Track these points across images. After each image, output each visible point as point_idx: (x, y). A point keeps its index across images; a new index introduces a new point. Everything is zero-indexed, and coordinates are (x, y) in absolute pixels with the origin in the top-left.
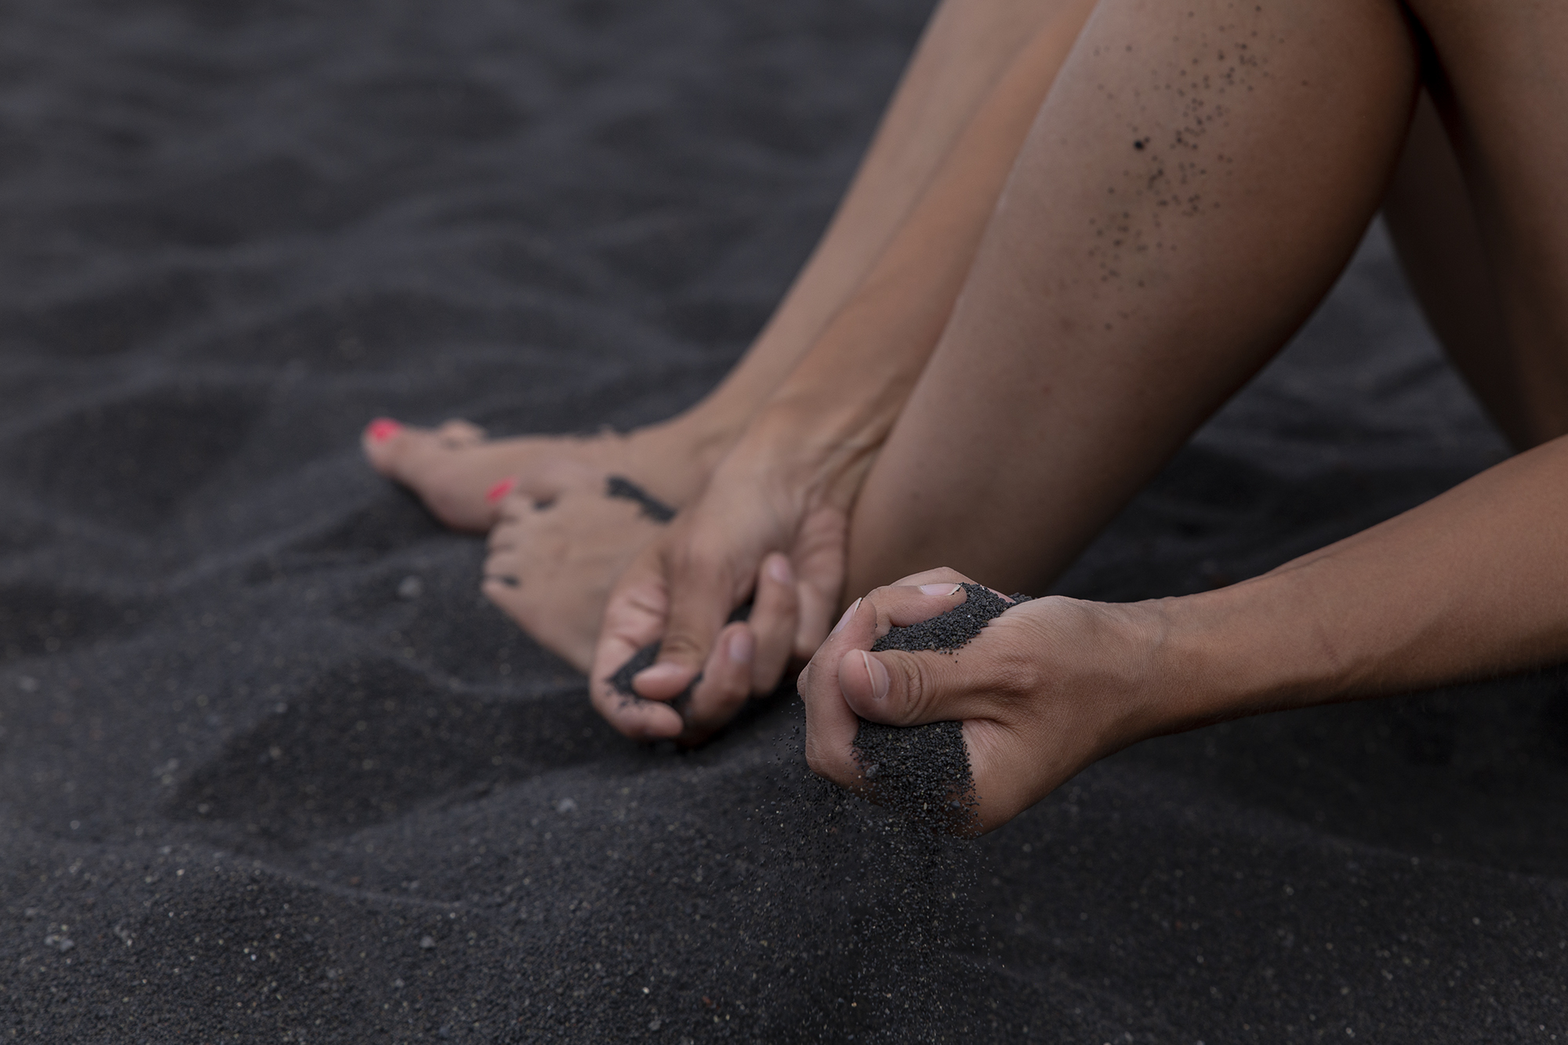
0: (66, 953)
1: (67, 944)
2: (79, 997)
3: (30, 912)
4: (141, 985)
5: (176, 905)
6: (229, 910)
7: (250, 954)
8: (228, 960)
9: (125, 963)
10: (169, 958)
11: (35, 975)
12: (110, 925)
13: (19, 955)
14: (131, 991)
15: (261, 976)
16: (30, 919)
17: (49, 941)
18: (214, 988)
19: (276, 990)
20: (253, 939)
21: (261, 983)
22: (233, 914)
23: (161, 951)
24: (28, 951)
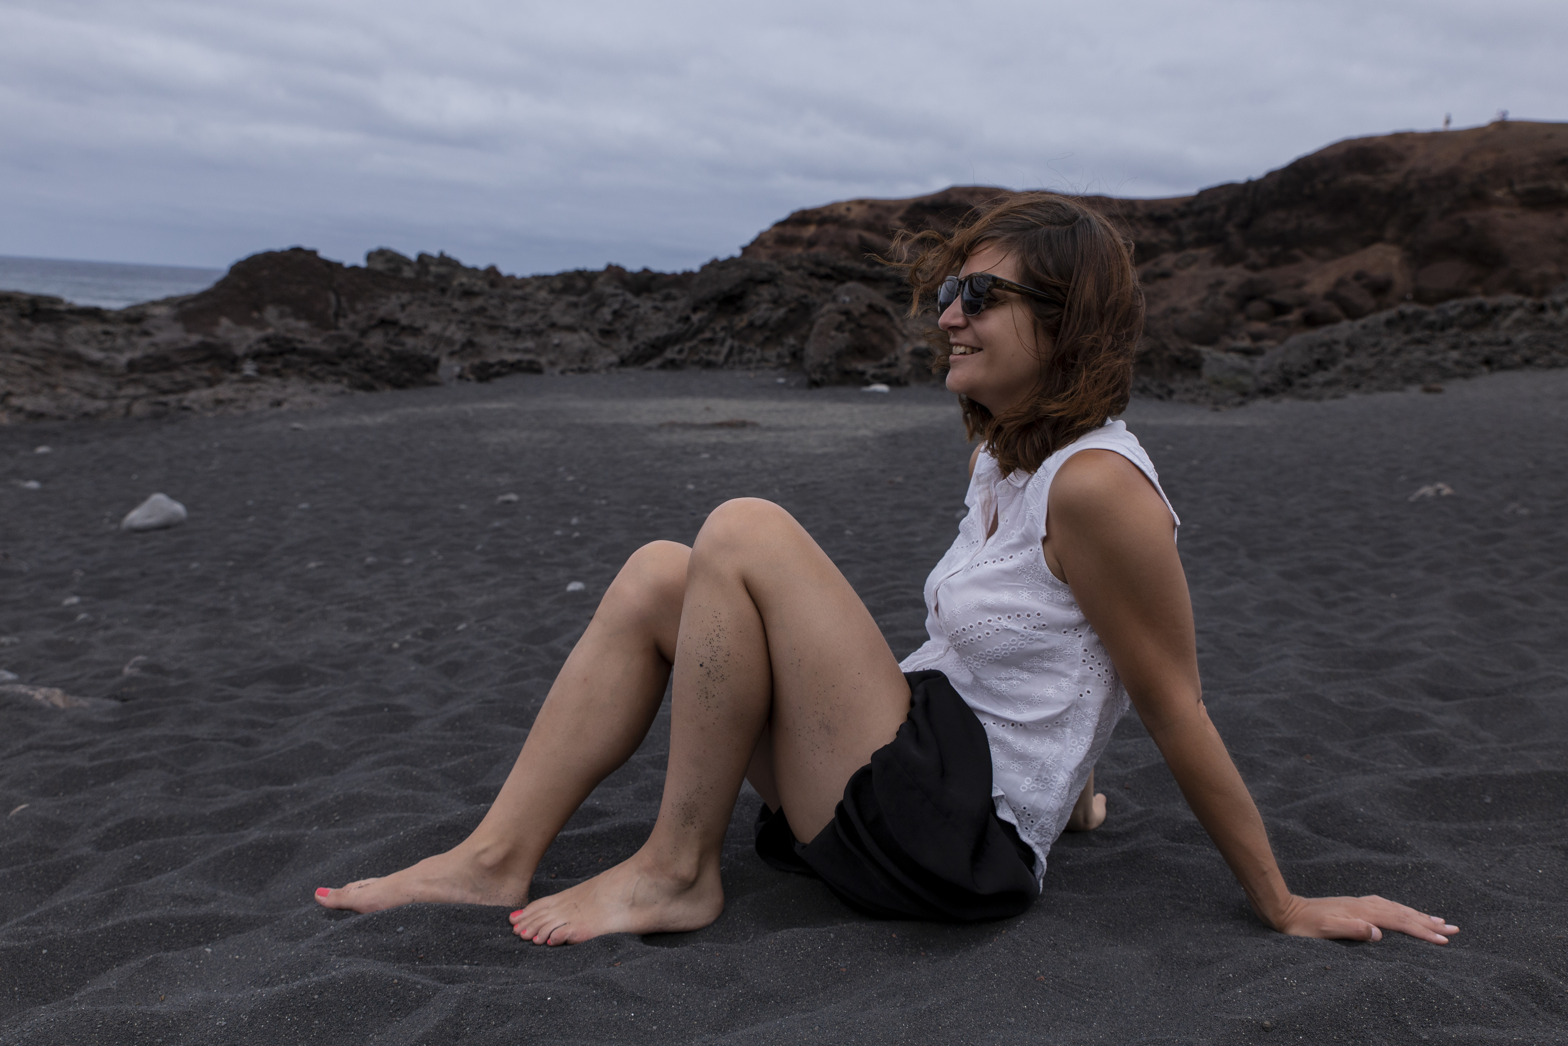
0: (224, 1026)
1: (224, 1023)
2: (228, 1040)
3: (210, 1016)
4: (250, 1033)
5: (262, 1005)
6: (280, 1004)
7: (288, 1018)
8: (280, 1022)
9: (244, 1026)
10: (259, 1023)
11: (213, 1035)
12: (239, 1015)
13: (207, 1030)
14: (246, 1035)
15: (291, 1025)
16: (211, 1019)
17: (217, 1024)
18: (275, 1030)
19: (297, 1030)
20: (289, 1013)
21: (291, 1028)
22: (282, 1006)
23: (257, 1020)
24: (210, 1028)
